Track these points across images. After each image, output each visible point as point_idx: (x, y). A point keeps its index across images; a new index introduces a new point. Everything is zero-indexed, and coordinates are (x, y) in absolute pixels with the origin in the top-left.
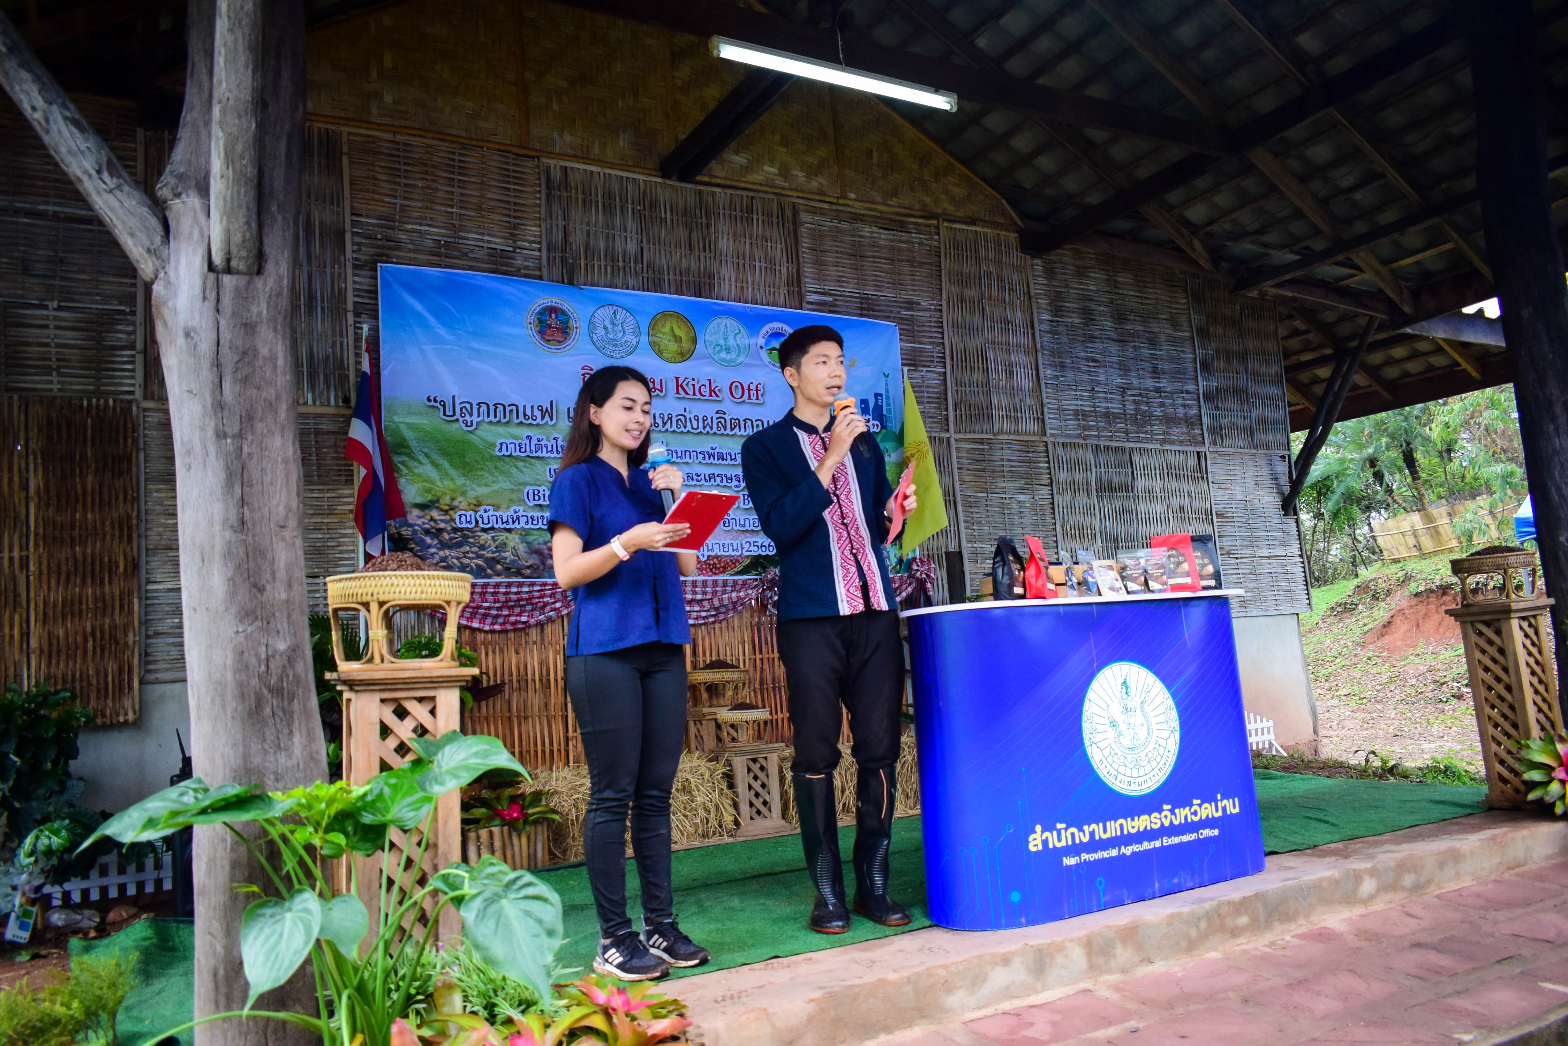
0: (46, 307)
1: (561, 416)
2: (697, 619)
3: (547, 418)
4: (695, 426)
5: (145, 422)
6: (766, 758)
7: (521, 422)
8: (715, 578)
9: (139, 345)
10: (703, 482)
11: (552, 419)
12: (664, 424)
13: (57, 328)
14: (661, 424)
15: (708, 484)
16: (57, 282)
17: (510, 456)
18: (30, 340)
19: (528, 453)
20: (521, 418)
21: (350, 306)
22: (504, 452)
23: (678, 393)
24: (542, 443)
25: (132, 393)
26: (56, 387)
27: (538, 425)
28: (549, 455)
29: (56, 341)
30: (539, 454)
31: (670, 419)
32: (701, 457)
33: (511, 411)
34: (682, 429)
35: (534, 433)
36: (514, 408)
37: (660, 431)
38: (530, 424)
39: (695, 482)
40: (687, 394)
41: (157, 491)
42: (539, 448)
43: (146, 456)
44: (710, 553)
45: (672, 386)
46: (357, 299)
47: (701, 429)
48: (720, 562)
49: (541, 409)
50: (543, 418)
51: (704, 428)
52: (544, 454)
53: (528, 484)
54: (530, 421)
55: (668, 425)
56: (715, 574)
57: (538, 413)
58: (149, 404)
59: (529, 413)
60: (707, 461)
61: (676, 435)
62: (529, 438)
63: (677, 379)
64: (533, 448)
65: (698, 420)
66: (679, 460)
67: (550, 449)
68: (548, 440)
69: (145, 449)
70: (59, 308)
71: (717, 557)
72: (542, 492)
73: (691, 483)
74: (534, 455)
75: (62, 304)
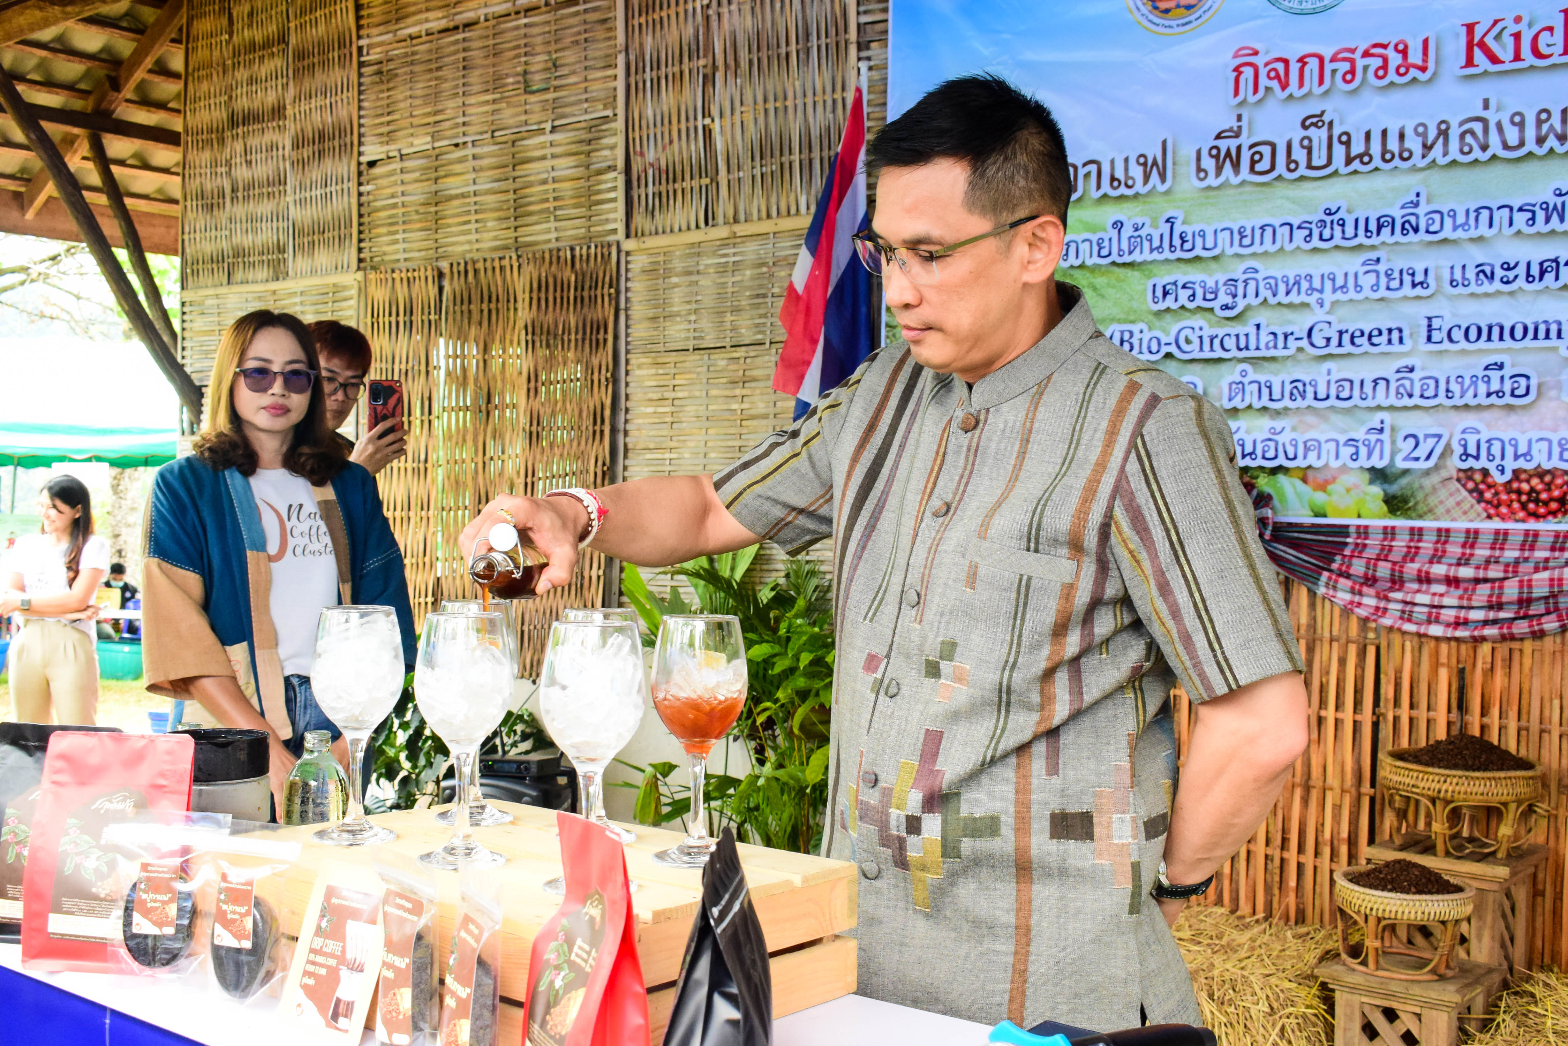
0: (541, 131)
1: (1182, 170)
2: (1457, 624)
3: (1155, 177)
4: (1513, 139)
5: (627, 270)
6: (1419, 1016)
7: (1105, 196)
8: (1532, 525)
9: (621, 163)
10: (1521, 282)
11: (1163, 177)
12: (1427, 148)
13: (553, 156)
14: (1417, 149)
15: (1536, 286)
16: (550, 96)
17: (1082, 266)
18: (532, 178)
19: (1114, 257)
20: (1106, 187)
21: (853, 35)
22: (1072, 260)
23: (1470, 62)
24: (1143, 233)
25: (614, 231)
26: (553, 235)
27: (1137, 196)
28: (1155, 256)
29: (553, 174)
30: (1137, 257)
31: (1444, 133)
32: (1520, 219)
33: (1087, 175)
34: (1477, 154)
35: (1128, 213)
36: (1093, 168)
37: (1415, 169)
38: (1122, 197)
39: (1497, 285)
40: (1494, 59)
41: (640, 367)
42: (1135, 242)
43: (627, 317)
44: (1521, 464)
45: (1456, 47)
46: (864, 19)
47: (1531, 145)
48: (1548, 487)
49: (1143, 161)
50: (1147, 178)
51: (1540, 141)
52: (1147, 256)
53: (1113, 320)
54: (1122, 190)
55: (1437, 152)
56: (1536, 516)
57: (1137, 172)
58: (629, 245)
59: (1120, 174)
60: (1540, 225)
61: (1458, 173)
62: (1118, 225)
63: (1470, 28)
64: (1125, 246)
65: (1521, 125)
66: (1460, 234)
67: (1156, 243)
68: (1154, 225)
69: (627, 309)
70: (554, 129)
71: (1540, 474)
72: (1137, 335)
73: (1487, 287)
74: (1127, 259)
75: (557, 123)
